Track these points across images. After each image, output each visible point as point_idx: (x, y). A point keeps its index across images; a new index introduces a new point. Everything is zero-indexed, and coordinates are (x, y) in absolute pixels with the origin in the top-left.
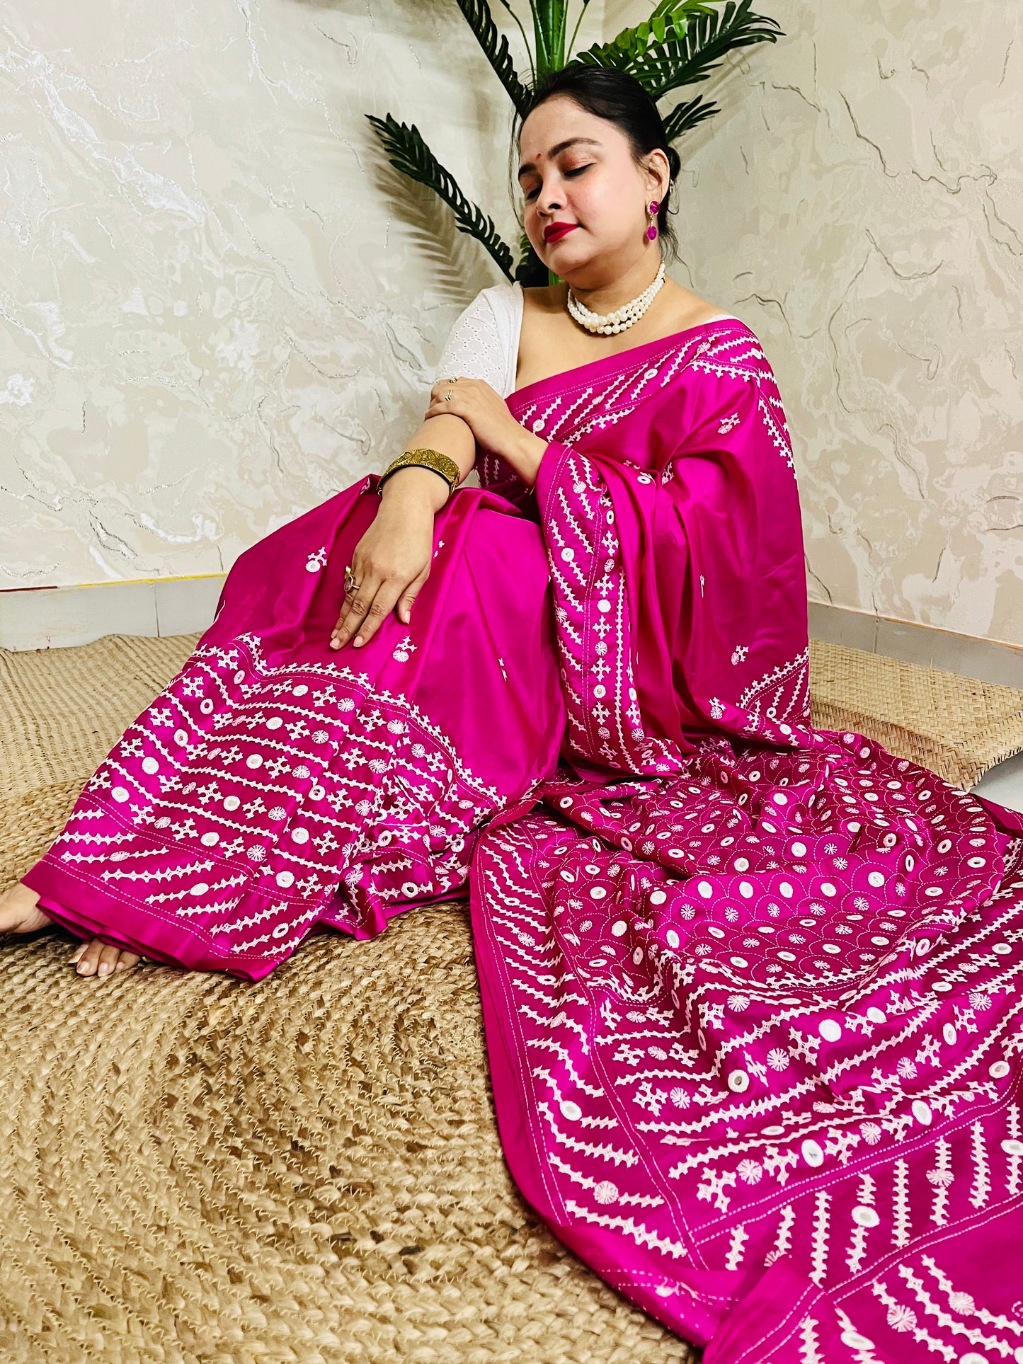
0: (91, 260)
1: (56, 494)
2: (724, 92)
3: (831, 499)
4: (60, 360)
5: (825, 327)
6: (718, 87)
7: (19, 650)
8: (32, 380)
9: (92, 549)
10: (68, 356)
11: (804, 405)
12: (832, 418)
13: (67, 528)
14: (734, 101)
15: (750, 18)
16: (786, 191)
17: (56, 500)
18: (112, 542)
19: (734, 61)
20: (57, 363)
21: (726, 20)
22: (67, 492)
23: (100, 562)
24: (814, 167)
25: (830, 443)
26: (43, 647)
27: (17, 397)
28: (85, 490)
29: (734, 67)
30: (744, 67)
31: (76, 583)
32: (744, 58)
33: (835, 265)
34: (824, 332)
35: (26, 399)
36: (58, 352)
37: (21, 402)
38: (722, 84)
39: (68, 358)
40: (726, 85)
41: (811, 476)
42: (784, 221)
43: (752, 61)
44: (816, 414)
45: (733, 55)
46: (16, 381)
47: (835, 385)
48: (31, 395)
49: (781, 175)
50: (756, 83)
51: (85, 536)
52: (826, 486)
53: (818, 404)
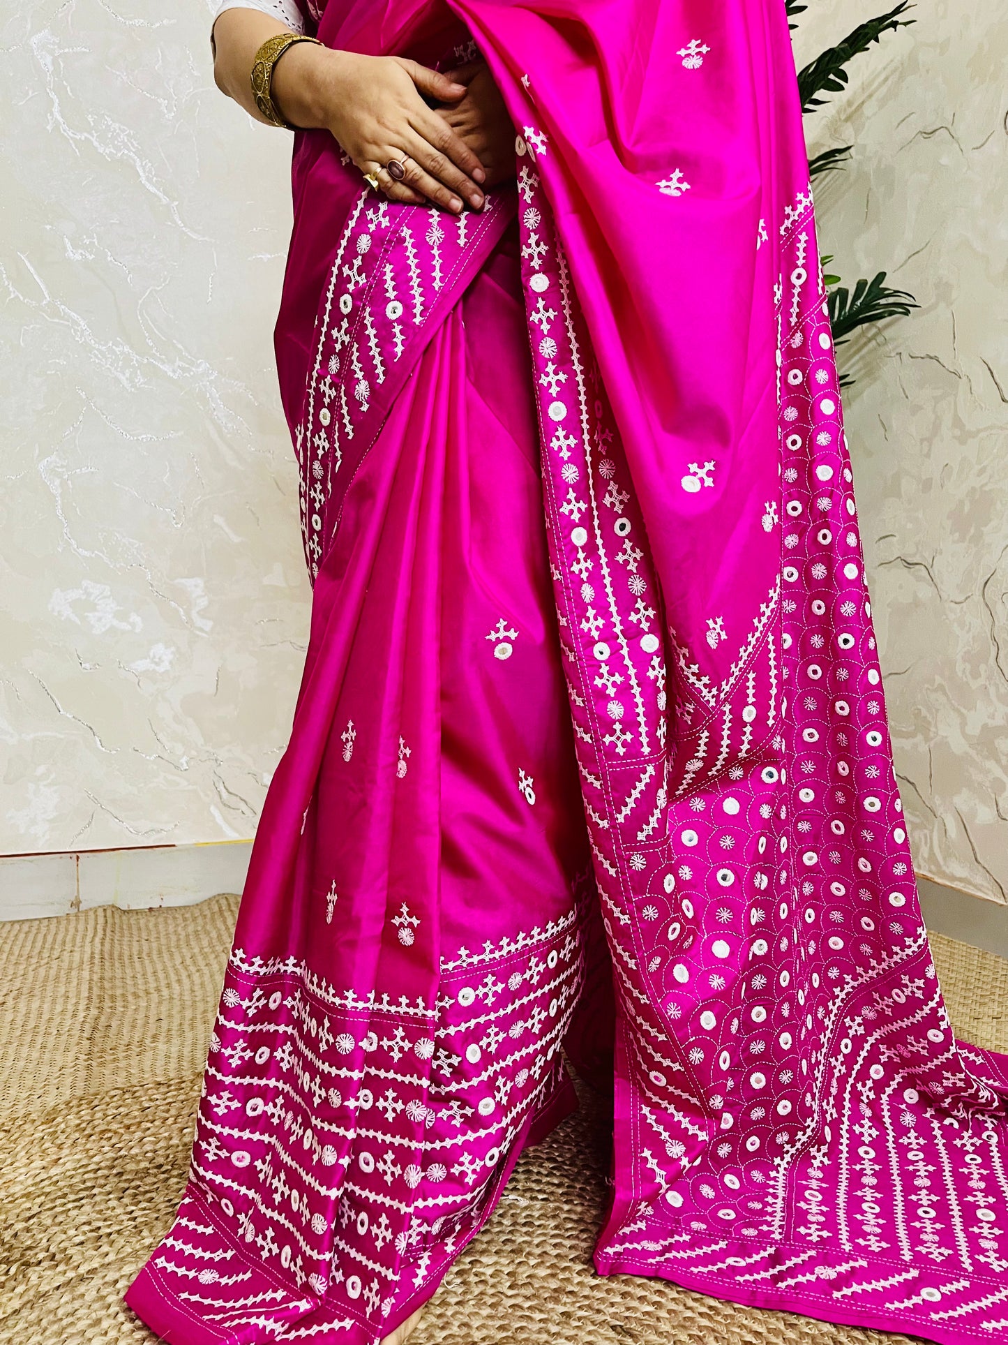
0: (237, 540)
1: (184, 754)
2: (861, 364)
3: (997, 779)
4: (202, 630)
5: (978, 593)
6: (853, 360)
7: (132, 908)
8: (173, 649)
9: (212, 808)
10: (207, 625)
11: (960, 674)
12: (992, 690)
13: (190, 787)
14: (870, 372)
15: (882, 293)
16: (928, 455)
17: (183, 760)
18: (233, 801)
19: (870, 335)
20: (198, 632)
21: (856, 297)
22: (194, 753)
23: (219, 819)
24: (957, 432)
25: (992, 717)
26: (155, 906)
27: (156, 663)
28: (212, 751)
29: (870, 340)
30: (880, 339)
31: (194, 841)
32: (880, 331)
33: (985, 530)
34: (977, 597)
35: (165, 666)
36: (199, 622)
37: (161, 669)
38: (857, 357)
39: (207, 629)
40: (862, 358)
41: (973, 753)
42: (927, 485)
43: (888, 333)
44: (975, 685)
45: (868, 329)
46: (159, 649)
47: (994, 654)
48: (171, 663)
49: (922, 441)
50: (893, 354)
51: (207, 795)
52: (991, 765)
53: (975, 674)
